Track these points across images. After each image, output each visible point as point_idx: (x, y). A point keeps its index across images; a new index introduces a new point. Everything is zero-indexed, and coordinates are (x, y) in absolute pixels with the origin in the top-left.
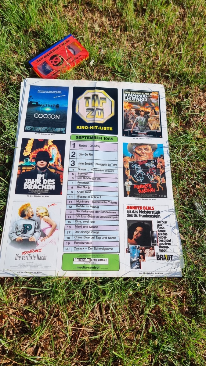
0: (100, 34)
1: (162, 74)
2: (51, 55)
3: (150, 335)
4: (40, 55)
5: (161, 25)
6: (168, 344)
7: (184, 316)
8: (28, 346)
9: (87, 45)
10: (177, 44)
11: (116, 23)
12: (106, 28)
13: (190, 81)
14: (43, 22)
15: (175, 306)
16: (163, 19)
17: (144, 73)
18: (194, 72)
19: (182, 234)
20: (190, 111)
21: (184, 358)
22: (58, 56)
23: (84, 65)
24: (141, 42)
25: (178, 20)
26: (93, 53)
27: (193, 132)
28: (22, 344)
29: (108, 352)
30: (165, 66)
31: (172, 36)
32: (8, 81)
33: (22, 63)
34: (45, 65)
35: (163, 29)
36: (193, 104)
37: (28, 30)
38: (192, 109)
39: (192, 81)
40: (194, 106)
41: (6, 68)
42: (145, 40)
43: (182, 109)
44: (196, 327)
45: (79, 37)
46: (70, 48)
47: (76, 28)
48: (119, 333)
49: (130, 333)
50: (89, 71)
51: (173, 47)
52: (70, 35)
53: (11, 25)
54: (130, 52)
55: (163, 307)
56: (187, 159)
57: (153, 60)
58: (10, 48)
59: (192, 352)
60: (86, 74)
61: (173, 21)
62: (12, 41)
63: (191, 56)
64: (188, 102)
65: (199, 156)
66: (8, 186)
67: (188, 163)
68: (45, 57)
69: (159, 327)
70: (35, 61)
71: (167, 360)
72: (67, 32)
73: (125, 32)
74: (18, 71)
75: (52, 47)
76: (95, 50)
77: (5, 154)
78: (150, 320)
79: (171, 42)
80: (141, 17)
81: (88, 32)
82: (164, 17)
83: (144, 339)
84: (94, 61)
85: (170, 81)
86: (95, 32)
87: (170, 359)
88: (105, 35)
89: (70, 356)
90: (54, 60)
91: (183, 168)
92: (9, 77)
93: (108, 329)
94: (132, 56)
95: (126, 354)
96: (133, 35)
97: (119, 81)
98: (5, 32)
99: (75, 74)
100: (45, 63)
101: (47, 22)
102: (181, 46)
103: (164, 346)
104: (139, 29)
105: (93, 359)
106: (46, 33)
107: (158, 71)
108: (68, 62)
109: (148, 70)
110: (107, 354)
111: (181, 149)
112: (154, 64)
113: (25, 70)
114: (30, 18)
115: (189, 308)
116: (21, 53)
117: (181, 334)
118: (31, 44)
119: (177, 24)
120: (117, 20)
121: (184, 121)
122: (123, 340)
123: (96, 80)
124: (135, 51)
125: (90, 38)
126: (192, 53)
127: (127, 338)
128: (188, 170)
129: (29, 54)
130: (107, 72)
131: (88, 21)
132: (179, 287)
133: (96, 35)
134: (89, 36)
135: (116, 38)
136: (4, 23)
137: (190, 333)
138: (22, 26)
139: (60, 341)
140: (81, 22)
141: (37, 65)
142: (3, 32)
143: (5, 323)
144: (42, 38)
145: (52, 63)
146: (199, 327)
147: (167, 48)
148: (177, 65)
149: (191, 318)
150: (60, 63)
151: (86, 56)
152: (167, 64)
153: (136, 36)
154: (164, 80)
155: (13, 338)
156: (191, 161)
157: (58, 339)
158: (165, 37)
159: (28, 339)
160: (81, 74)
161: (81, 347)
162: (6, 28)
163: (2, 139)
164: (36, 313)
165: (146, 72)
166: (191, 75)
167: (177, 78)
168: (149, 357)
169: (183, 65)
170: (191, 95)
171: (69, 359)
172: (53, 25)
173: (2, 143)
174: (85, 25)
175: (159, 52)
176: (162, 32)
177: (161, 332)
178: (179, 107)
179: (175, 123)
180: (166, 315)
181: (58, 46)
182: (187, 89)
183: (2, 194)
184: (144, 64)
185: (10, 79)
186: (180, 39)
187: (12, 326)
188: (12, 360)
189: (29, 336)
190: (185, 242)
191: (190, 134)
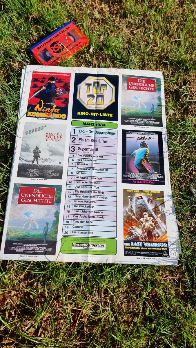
0: (100, 21)
1: (160, 61)
2: (51, 43)
3: (147, 318)
4: (41, 41)
5: (160, 11)
6: (165, 327)
7: (180, 300)
8: (30, 327)
9: (86, 32)
10: (175, 30)
11: (115, 9)
12: (105, 14)
13: (189, 68)
14: (44, 9)
15: (171, 290)
16: (162, 5)
17: (143, 60)
18: (193, 59)
19: (179, 220)
20: (188, 98)
21: (180, 340)
22: (58, 43)
23: (84, 51)
24: (140, 28)
25: (177, 6)
26: (93, 40)
27: (191, 119)
28: (24, 325)
29: (106, 333)
30: (164, 53)
31: (170, 22)
32: (9, 68)
33: (23, 49)
34: (45, 52)
35: (162, 15)
36: (192, 91)
37: (29, 17)
38: (191, 96)
40: (192, 94)
41: (7, 55)
42: (144, 27)
43: (180, 96)
44: (192, 310)
45: (78, 24)
46: (70, 35)
47: (76, 15)
48: (116, 315)
49: (128, 316)
50: (88, 58)
51: (172, 34)
52: (70, 22)
53: (13, 12)
54: (130, 39)
55: (160, 291)
56: (184, 145)
57: (151, 47)
58: (12, 35)
59: (187, 335)
60: (85, 61)
61: (172, 7)
62: (13, 27)
63: (189, 42)
64: (187, 89)
66: (9, 172)
67: (186, 150)
68: (45, 44)
69: (156, 310)
70: (36, 48)
71: (163, 342)
72: (67, 18)
73: (125, 19)
74: (19, 58)
75: (52, 34)
76: (95, 37)
77: (6, 140)
78: (147, 304)
79: (170, 29)
80: (141, 3)
81: (88, 18)
82: (163, 4)
83: (141, 321)
84: (93, 48)
85: (169, 68)
86: (95, 19)
87: (166, 341)
88: (104, 21)
89: (69, 337)
90: (54, 47)
91: (181, 155)
92: (10, 63)
93: (106, 311)
94: (131, 42)
95: (123, 336)
96: (132, 21)
97: (118, 68)
98: (6, 19)
99: (75, 60)
100: (46, 50)
101: (48, 9)
102: (179, 32)
103: (161, 328)
104: (138, 15)
105: (91, 340)
106: (46, 19)
107: (157, 58)
108: (68, 49)
109: (147, 57)
110: (105, 335)
111: (179, 135)
112: (153, 51)
113: (26, 57)
114: (31, 5)
115: (185, 292)
116: (22, 40)
117: (177, 318)
118: (32, 31)
119: (176, 11)
120: (117, 7)
121: (182, 107)
122: (121, 323)
123: (95, 66)
124: (134, 38)
125: (90, 24)
126: (191, 39)
127: (124, 320)
128: (185, 157)
129: (30, 41)
130: (107, 59)
131: (87, 8)
132: (176, 272)
133: (96, 22)
134: (88, 23)
135: (115, 25)
136: (5, 10)
137: (186, 317)
138: (23, 13)
139: (60, 322)
140: (80, 8)
141: (37, 52)
142: (5, 19)
143: (7, 305)
144: (43, 25)
145: (53, 50)
146: (195, 310)
147: (166, 35)
148: (175, 52)
149: (187, 302)
150: (60, 50)
151: (86, 43)
152: (165, 50)
153: (135, 22)
154: (163, 67)
155: (15, 319)
156: (189, 148)
157: (58, 321)
158: (165, 23)
159: (29, 320)
160: (81, 61)
161: (80, 329)
162: (7, 15)
163: (3, 125)
164: (37, 294)
165: (144, 59)
166: (189, 62)
167: (176, 64)
168: (146, 339)
169: (182, 52)
170: (189, 82)
171: (68, 340)
172: (54, 12)
173: (4, 129)
174: (85, 12)
175: (158, 38)
176: (161, 18)
177: (157, 315)
178: (178, 94)
179: (174, 110)
180: (163, 299)
181: (58, 33)
182: (185, 76)
183: (4, 179)
184: (143, 51)
185: (11, 66)
186: (179, 25)
187: (14, 307)
188: (14, 340)
189: (30, 318)
190: (182, 227)
191: (188, 121)
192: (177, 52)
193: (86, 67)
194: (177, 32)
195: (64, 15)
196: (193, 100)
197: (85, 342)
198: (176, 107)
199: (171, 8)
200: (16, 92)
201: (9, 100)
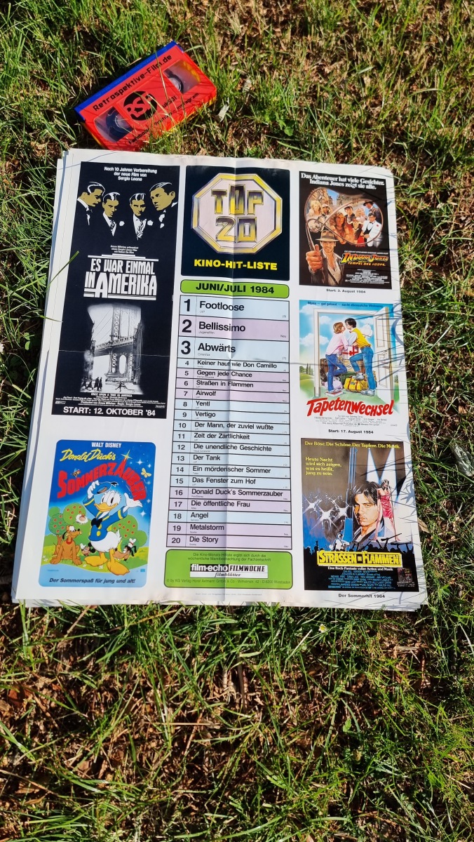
0: (243, 40)
1: (387, 142)
2: (127, 94)
3: (346, 737)
4: (103, 91)
5: (389, 19)
6: (386, 758)
7: (420, 698)
8: (81, 759)
9: (211, 69)
10: (425, 66)
11: (281, 12)
12: (257, 25)
13: (455, 159)
14: (108, 11)
15: (401, 675)
16: (393, 4)
17: (345, 138)
18: (465, 138)
19: (423, 519)
20: (451, 232)
21: (419, 788)
22: (142, 97)
23: (206, 116)
24: (340, 60)
25: (431, 7)
26: (227, 89)
27: (455, 283)
28: (66, 753)
29: (252, 771)
30: (396, 123)
31: (413, 47)
32: (26, 155)
33: (59, 110)
34: (113, 117)
35: (394, 29)
36: (460, 216)
37: (73, 30)
38: (457, 227)
39: (458, 159)
40: (461, 221)
41: (21, 123)
42: (351, 58)
43: (432, 227)
44: (448, 722)
45: (192, 48)
46: (172, 75)
47: (186, 25)
49: (302, 734)
50: (216, 133)
51: (416, 75)
52: (173, 43)
53: (34, 17)
55: (375, 680)
56: (439, 345)
57: (367, 108)
58: (31, 72)
59: (436, 776)
60: (208, 139)
61: (418, 10)
62: (34, 56)
63: (457, 97)
64: (448, 210)
65: (467, 339)
66: (29, 404)
67: (442, 355)
68: (113, 97)
69: (366, 720)
70: (90, 107)
71: (382, 792)
72: (164, 34)
73: (304, 37)
74: (49, 131)
75: (130, 72)
77: (22, 330)
78: (347, 706)
79: (412, 62)
81: (216, 34)
83: (333, 745)
84: (228, 108)
85: (407, 159)
86: (232, 36)
87: (388, 789)
88: (255, 42)
89: (170, 780)
90: (135, 105)
91: (431, 367)
92: (29, 144)
93: (254, 723)
94: (318, 95)
96: (322, 43)
97: (287, 157)
98: (18, 35)
99: (184, 138)
100: (114, 112)
101: (118, 10)
102: (434, 72)
103: (376, 761)
104: (337, 29)
106: (115, 36)
107: (379, 135)
108: (167, 110)
109: (356, 133)
110: (251, 776)
111: (428, 321)
112: (369, 117)
113: (66, 128)
115: (433, 681)
116: (57, 86)
117: (414, 738)
118: (80, 63)
119: (426, 19)
120: (285, 6)
121: (436, 254)
122: (287, 748)
123: (230, 153)
124: (326, 85)
125: (219, 49)
126: (460, 89)
127: (294, 742)
128: (441, 372)
129: (76, 89)
130: (259, 134)
131: (214, 9)
132: (413, 636)
133: (234, 43)
134: (216, 45)
135: (281, 51)
136: (16, 13)
137: (434, 735)
138: (58, 20)
139: (149, 747)
140: (197, 9)
141: (93, 115)
142: (15, 35)
143: (27, 708)
144: (106, 49)
145: (131, 113)
146: (454, 722)
147: (402, 78)
148: (423, 121)
149: (437, 703)
150: (148, 112)
151: (210, 97)
152: (400, 116)
153: (328, 46)
154: (392, 157)
155: (46, 739)
156: (450, 350)
157: (144, 744)
158: (399, 49)
159: (79, 742)
160: (198, 139)
161: (194, 761)
162: (20, 26)
163: (15, 294)
164: (97, 685)
165: (349, 136)
166: (457, 144)
167: (424, 151)
168: (343, 784)
169: (439, 120)
170: (455, 193)
171: (168, 787)
172: (134, 19)
173: (16, 304)
174: (209, 19)
175: (382, 86)
176: (391, 37)
177: (369, 731)
178: (426, 222)
179: (417, 260)
180: (382, 696)
181: (143, 70)
182: (446, 178)
183: (17, 422)
184: (345, 117)
185: (31, 149)
186: (434, 54)
187: (44, 714)
188: (43, 788)
189: (81, 736)
190: (429, 535)
191: (450, 288)
192: (428, 120)
193: (212, 155)
194: (427, 69)
195: (158, 25)
196: (462, 238)
197: (204, 792)
198: (422, 254)
199: (414, 12)
200: (43, 214)
201: (28, 232)
